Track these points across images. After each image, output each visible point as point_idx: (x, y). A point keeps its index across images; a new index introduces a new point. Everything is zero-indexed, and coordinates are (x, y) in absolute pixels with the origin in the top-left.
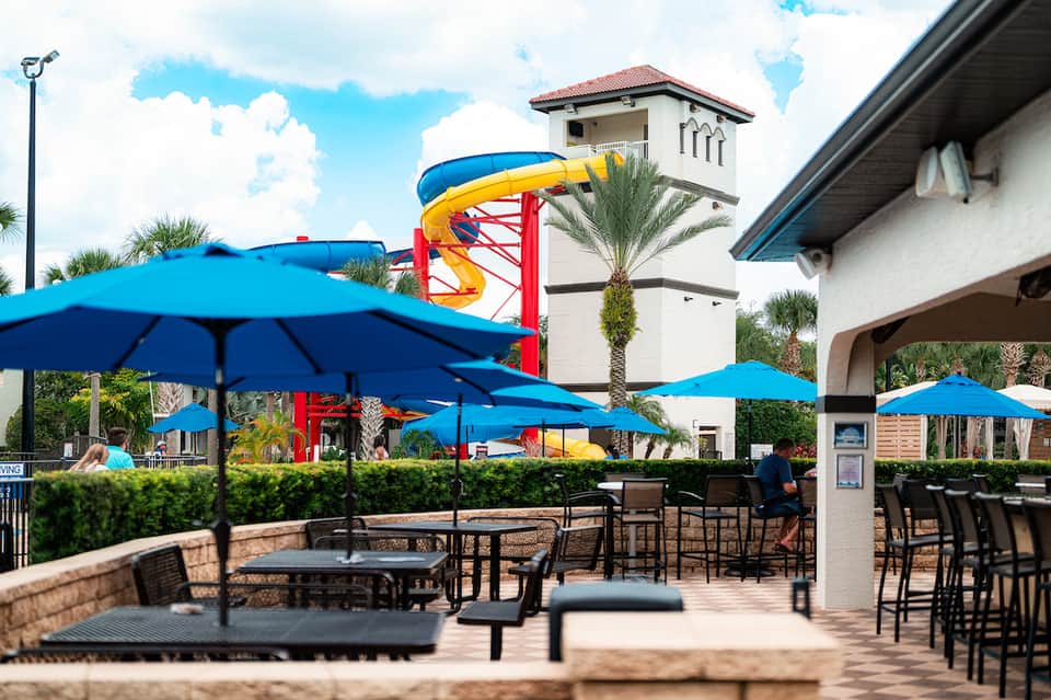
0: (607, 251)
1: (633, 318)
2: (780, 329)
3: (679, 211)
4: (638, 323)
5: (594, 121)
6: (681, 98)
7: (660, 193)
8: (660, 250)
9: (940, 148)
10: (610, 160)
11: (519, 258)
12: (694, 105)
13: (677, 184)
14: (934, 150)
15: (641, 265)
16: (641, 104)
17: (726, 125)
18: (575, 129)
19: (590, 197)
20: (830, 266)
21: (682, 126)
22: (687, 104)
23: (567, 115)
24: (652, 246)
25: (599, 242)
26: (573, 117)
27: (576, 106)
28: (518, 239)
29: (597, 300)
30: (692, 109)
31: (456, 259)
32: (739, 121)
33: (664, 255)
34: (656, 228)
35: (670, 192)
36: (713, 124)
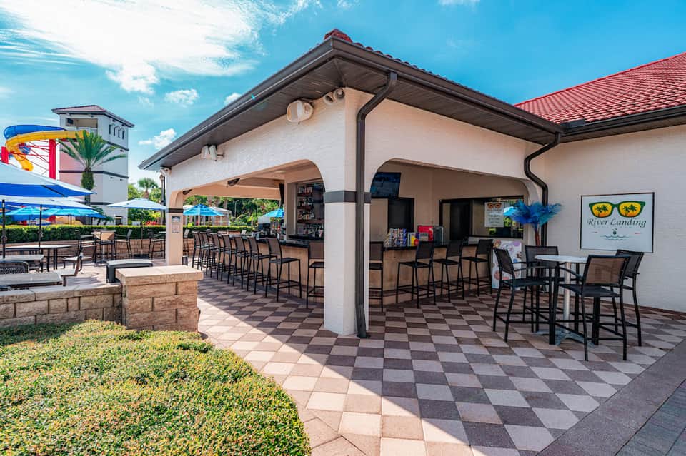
0: (84, 161)
1: (93, 183)
2: (142, 189)
3: (110, 151)
4: (95, 184)
5: (77, 120)
6: (110, 117)
7: (103, 145)
8: (103, 162)
9: (209, 146)
10: (85, 133)
11: (48, 161)
12: (114, 120)
13: (109, 143)
14: (207, 147)
15: (95, 166)
16: (95, 117)
17: (125, 127)
18: (70, 122)
19: (77, 144)
20: (170, 173)
21: (110, 126)
22: (112, 119)
23: (68, 116)
24: (100, 161)
25: (80, 158)
26: (69, 117)
27: (71, 114)
28: (48, 154)
29: (80, 176)
30: (113, 121)
31: (21, 158)
32: (129, 126)
33: (104, 164)
34: (101, 155)
35: (106, 145)
36: (121, 126)
